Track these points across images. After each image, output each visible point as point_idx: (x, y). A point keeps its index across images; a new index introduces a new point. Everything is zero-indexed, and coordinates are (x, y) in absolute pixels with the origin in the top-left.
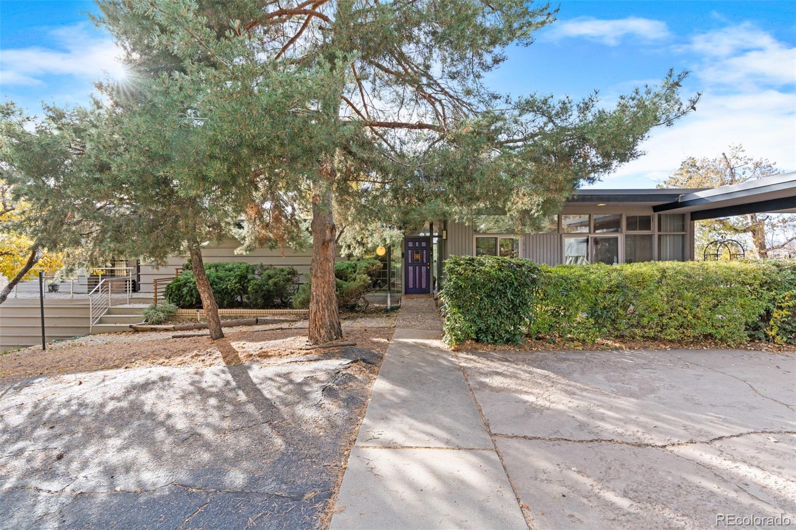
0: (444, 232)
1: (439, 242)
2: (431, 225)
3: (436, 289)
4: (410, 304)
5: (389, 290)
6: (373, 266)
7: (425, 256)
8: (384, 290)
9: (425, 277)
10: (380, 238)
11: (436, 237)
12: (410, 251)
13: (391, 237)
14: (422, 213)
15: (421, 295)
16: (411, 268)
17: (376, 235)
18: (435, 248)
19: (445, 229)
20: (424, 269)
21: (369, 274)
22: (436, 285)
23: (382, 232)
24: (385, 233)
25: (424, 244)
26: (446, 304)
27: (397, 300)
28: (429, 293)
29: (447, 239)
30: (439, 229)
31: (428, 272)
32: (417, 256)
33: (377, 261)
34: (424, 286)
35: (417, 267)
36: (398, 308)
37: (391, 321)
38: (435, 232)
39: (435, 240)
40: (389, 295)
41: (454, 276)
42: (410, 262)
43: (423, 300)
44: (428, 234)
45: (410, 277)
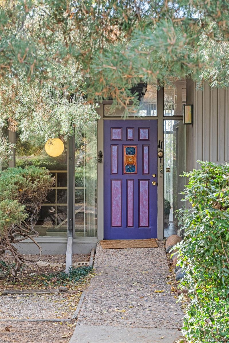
0: (188, 109)
1: (177, 129)
2: (160, 93)
3: (171, 227)
4: (114, 263)
5: (71, 230)
6: (33, 180)
7: (146, 159)
8: (61, 230)
9: (146, 203)
10: (49, 121)
11: (169, 118)
12: (115, 148)
13: (72, 118)
14: (123, 59)
15: (138, 242)
16: (117, 185)
17: (38, 115)
18: (169, 140)
19: (189, 102)
20: (144, 186)
21: (25, 199)
22: (171, 219)
23: (53, 108)
24: (59, 110)
25: (144, 134)
26: (189, 276)
27: (86, 252)
28: (156, 237)
29: (192, 123)
30: (177, 102)
31: (153, 192)
32: (131, 160)
33: (43, 170)
34: (144, 222)
35: (130, 183)
36: (88, 270)
37: (70, 303)
38: (169, 109)
39: (169, 125)
40: (70, 241)
41: (207, 211)
42: (115, 171)
43: (141, 252)
44: (154, 113)
45: (114, 202)
